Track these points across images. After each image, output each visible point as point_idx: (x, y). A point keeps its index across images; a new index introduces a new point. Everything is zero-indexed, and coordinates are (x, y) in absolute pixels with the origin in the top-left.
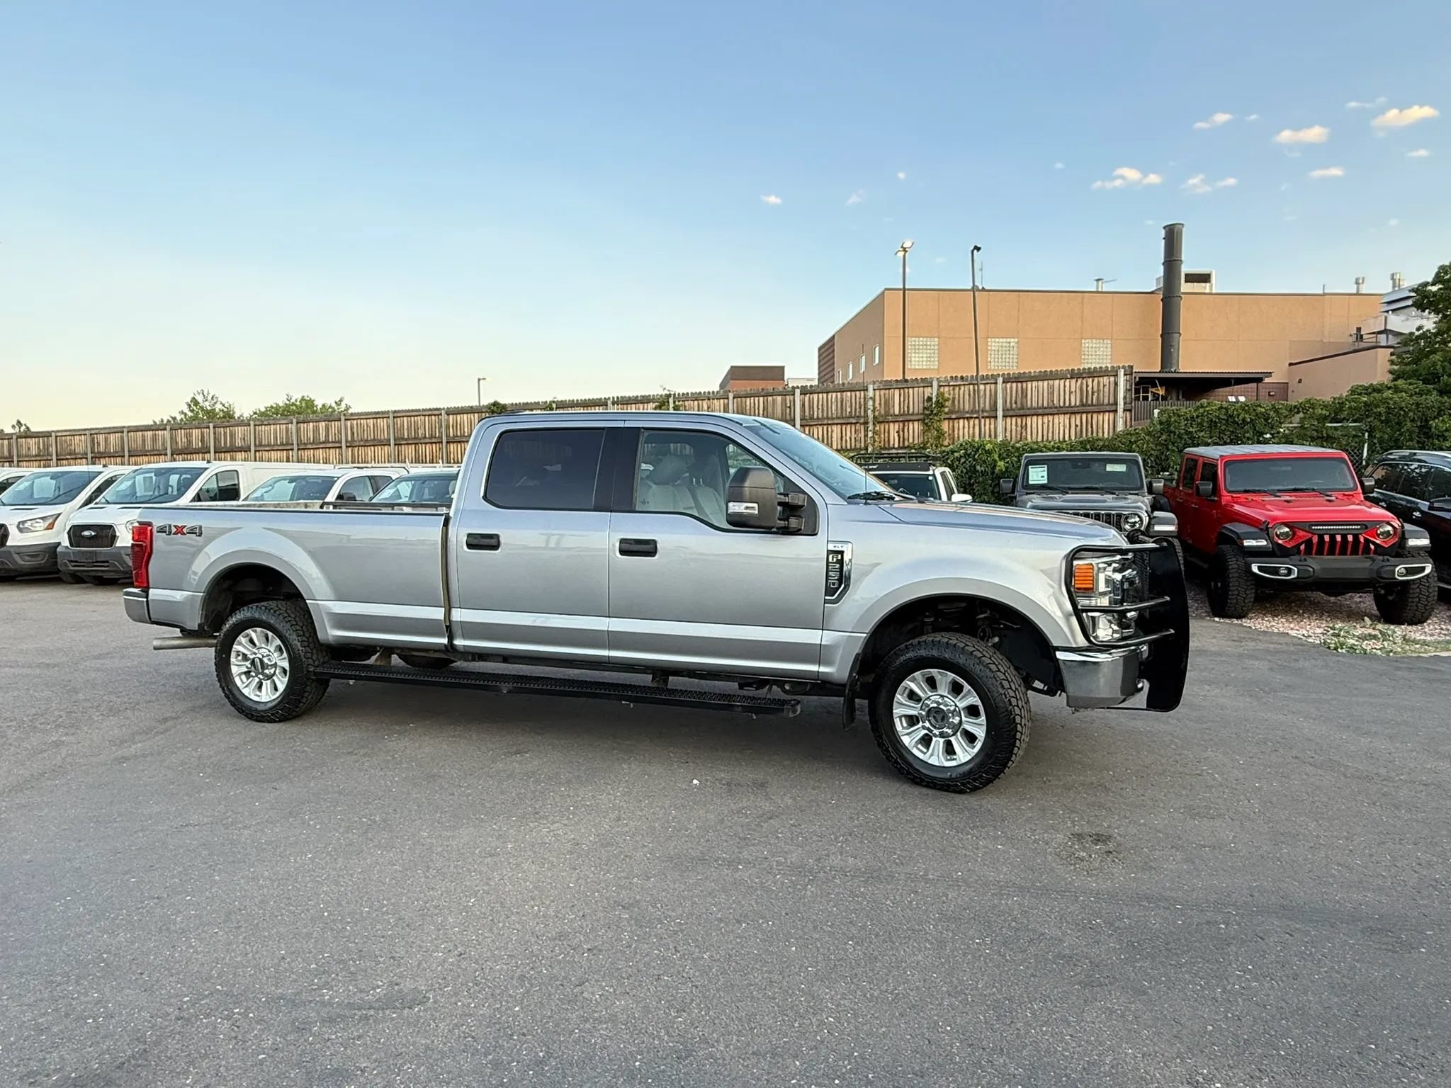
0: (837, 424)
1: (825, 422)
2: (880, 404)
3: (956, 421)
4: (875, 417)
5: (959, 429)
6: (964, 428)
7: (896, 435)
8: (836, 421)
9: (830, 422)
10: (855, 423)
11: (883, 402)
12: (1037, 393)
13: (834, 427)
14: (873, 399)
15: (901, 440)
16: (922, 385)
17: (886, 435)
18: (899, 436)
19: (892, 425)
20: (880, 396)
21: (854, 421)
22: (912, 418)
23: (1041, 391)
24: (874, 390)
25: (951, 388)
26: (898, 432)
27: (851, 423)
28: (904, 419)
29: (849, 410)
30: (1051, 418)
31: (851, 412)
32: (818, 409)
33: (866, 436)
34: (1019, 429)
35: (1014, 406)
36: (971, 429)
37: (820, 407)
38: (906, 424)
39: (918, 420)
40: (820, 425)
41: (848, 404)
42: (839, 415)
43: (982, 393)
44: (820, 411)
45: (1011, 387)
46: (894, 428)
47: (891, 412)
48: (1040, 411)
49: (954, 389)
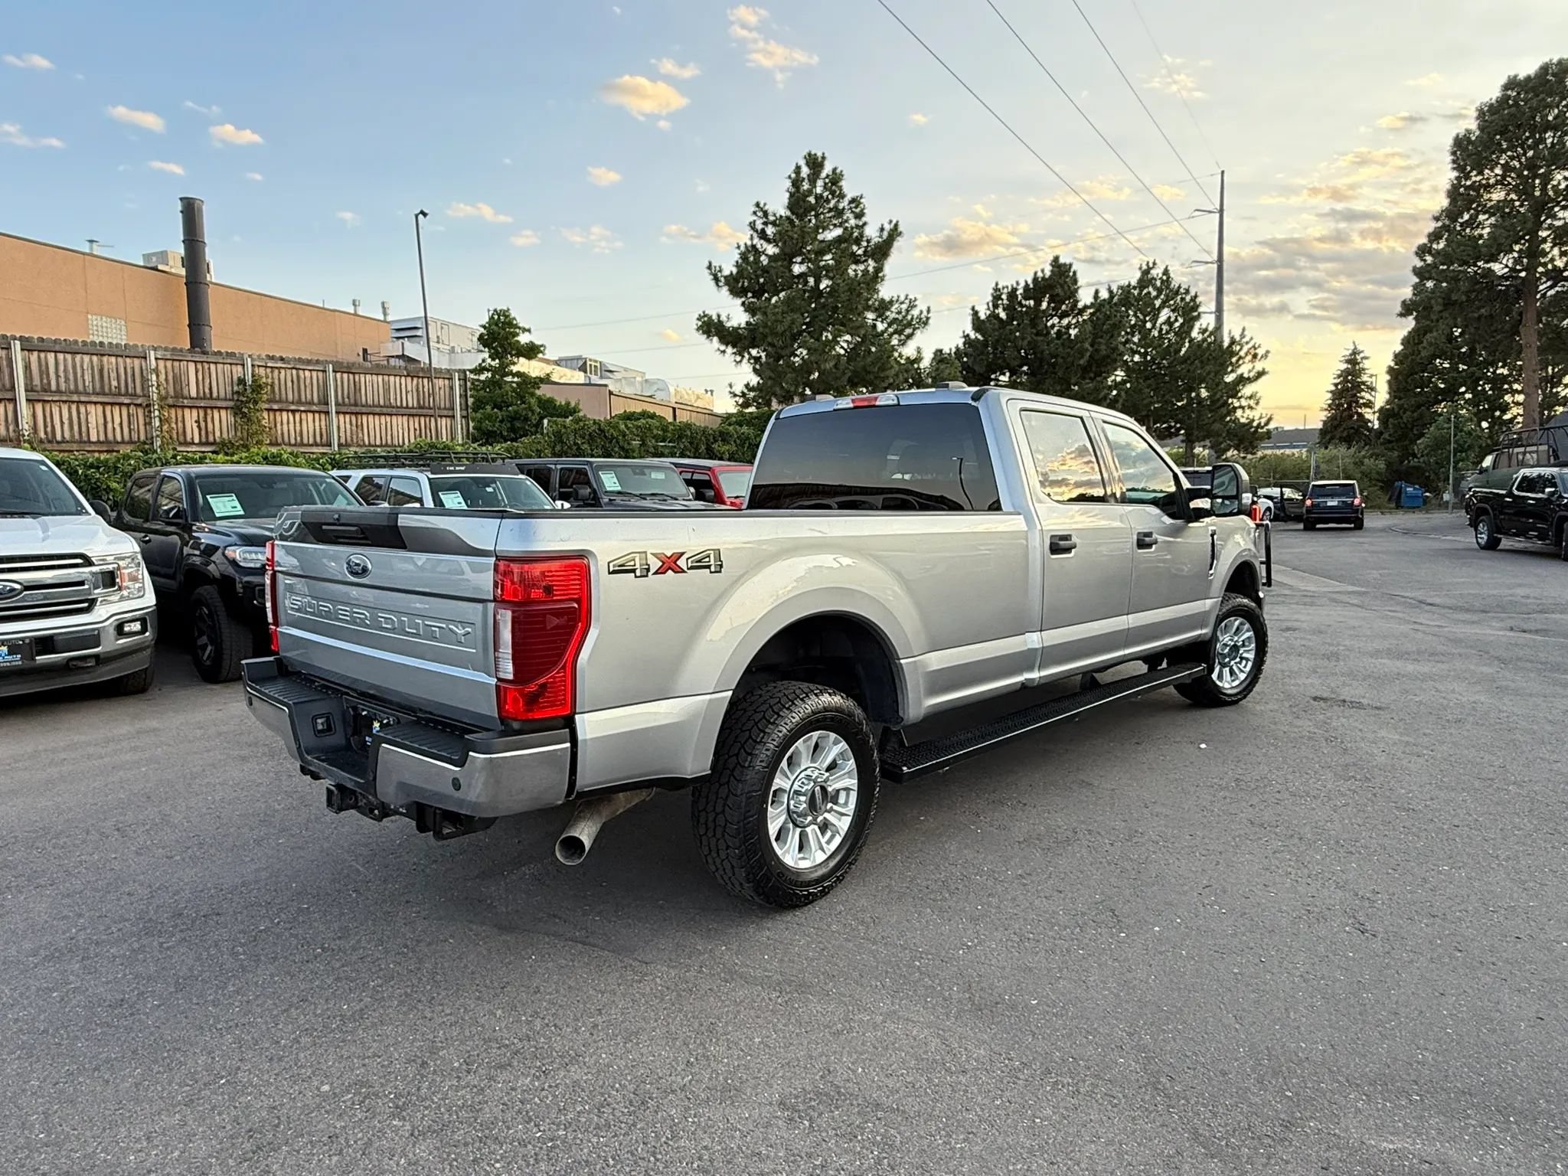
0: (95, 403)
1: (75, 398)
2: (166, 380)
3: (278, 413)
4: (162, 398)
5: (282, 424)
6: (288, 423)
7: (195, 425)
8: (94, 399)
9: (83, 399)
10: (128, 405)
11: (170, 378)
12: (371, 387)
13: (91, 408)
14: (156, 371)
15: (203, 433)
16: (229, 361)
17: (180, 425)
18: (199, 427)
19: (187, 412)
20: (166, 367)
21: (127, 401)
22: (219, 404)
23: (375, 386)
24: (156, 359)
25: (269, 370)
26: (198, 422)
27: (121, 404)
28: (206, 404)
29: (114, 383)
30: (388, 418)
31: (118, 387)
32: (58, 376)
33: (147, 424)
34: (354, 428)
35: (346, 400)
36: (298, 425)
37: (62, 374)
38: (209, 411)
39: (226, 408)
40: (65, 402)
41: (113, 375)
42: (98, 389)
43: (308, 381)
44: (62, 380)
45: (342, 378)
46: (191, 417)
47: (185, 392)
48: (378, 410)
49: (272, 372)
